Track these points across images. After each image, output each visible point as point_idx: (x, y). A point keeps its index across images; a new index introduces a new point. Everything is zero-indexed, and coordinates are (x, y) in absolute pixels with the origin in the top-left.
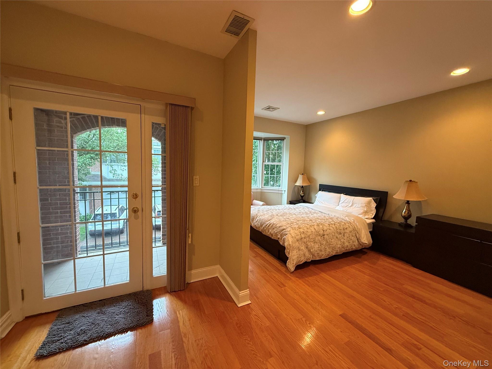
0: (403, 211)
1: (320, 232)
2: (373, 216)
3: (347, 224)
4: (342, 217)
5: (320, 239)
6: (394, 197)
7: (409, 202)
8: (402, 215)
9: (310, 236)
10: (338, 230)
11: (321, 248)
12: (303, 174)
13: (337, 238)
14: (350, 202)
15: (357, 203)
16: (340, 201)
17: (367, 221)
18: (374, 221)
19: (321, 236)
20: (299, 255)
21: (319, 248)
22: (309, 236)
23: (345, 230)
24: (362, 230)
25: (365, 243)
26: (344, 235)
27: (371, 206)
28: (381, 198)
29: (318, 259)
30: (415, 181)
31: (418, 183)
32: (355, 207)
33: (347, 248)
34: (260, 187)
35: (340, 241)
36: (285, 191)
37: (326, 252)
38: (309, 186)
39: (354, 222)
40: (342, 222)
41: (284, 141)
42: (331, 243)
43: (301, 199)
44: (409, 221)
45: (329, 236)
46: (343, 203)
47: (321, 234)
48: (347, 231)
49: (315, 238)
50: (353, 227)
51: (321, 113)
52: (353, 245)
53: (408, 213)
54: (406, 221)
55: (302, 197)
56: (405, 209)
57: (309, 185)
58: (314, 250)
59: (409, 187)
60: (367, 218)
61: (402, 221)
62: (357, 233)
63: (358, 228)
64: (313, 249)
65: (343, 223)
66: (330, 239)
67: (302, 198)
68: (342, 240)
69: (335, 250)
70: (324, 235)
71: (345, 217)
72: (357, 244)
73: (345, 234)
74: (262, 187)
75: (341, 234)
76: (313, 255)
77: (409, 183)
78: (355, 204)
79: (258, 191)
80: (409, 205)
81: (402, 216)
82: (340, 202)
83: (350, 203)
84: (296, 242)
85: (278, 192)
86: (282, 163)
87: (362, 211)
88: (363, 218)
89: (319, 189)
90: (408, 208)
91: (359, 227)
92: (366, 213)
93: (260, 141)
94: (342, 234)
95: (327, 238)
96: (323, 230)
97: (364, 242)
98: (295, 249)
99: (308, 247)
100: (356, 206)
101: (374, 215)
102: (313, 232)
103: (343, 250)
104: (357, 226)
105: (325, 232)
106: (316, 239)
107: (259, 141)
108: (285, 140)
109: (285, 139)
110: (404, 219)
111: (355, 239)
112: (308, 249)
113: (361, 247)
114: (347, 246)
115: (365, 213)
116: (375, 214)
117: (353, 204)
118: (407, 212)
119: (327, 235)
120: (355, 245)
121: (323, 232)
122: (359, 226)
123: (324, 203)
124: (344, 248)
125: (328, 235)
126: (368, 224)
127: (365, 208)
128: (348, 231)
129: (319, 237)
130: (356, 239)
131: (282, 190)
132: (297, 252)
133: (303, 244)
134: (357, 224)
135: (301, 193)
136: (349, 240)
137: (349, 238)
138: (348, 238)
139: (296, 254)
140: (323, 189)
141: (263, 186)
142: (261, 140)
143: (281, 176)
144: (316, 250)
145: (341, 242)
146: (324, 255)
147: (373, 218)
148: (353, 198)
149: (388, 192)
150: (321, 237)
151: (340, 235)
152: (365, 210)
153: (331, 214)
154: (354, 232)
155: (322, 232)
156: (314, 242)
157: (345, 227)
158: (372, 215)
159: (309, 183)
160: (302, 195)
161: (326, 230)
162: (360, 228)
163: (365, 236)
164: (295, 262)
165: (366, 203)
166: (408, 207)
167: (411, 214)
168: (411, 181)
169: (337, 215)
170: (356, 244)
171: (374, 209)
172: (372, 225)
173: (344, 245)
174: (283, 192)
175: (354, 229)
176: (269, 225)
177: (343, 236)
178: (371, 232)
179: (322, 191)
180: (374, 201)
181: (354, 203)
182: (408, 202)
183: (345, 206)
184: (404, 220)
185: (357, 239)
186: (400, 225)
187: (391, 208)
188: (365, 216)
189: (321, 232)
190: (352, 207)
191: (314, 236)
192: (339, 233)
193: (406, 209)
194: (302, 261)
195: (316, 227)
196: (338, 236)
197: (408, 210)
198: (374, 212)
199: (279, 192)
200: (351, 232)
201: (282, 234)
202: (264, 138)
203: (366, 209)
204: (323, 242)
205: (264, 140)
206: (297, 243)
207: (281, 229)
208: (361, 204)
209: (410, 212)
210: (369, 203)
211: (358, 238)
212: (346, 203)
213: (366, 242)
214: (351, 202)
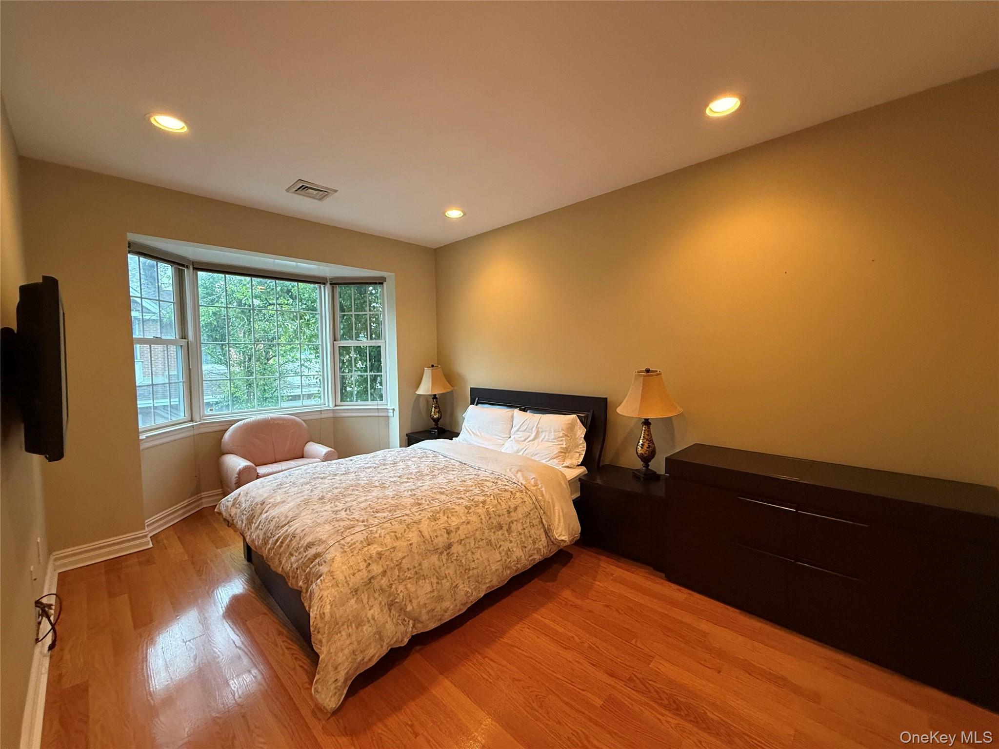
0: (639, 442)
1: (436, 541)
2: (581, 460)
3: (518, 494)
4: (510, 474)
5: (437, 562)
6: (619, 410)
7: (649, 421)
8: (637, 453)
9: (404, 561)
10: (492, 520)
11: (439, 591)
12: (433, 366)
13: (489, 543)
14: (532, 429)
15: (546, 431)
16: (512, 428)
17: (566, 474)
18: (583, 469)
19: (439, 551)
20: (359, 643)
21: (433, 591)
22: (401, 563)
23: (513, 514)
24: (554, 506)
25: (563, 540)
26: (509, 530)
27: (575, 435)
28: (593, 412)
29: (432, 626)
30: (657, 371)
31: (663, 375)
32: (542, 441)
33: (519, 566)
34: (331, 406)
35: (497, 551)
36: (394, 410)
37: (458, 597)
38: (451, 394)
39: (536, 485)
40: (506, 490)
41: (383, 286)
42: (473, 565)
43: (434, 426)
44: (652, 465)
45: (465, 545)
46: (518, 431)
47: (440, 546)
48: (519, 514)
49: (420, 564)
50: (534, 498)
51: (454, 214)
52: (535, 552)
53: (649, 447)
54: (647, 466)
55: (436, 421)
56: (642, 438)
57: (449, 390)
58: (418, 604)
59: (645, 386)
60: (568, 467)
61: (639, 465)
62: (544, 513)
63: (544, 502)
64: (415, 602)
65: (508, 495)
66: (469, 553)
67: (437, 424)
68: (505, 546)
69: (485, 583)
70: (449, 546)
71: (517, 472)
72: (544, 545)
73: (514, 526)
74: (336, 406)
75: (501, 528)
76: (416, 620)
77: (644, 376)
78: (542, 432)
79: (324, 416)
80: (649, 428)
81: (638, 455)
82: (512, 430)
83: (533, 431)
84: (348, 599)
85: (376, 414)
86: (383, 341)
87: (556, 450)
88: (560, 468)
89: (471, 398)
90: (648, 435)
91: (547, 497)
92: (565, 453)
93: (322, 286)
94: (505, 527)
95: (460, 552)
96: (447, 530)
97: (559, 538)
98: (343, 625)
99: (397, 600)
100: (544, 439)
101: (583, 456)
102: (414, 545)
103: (508, 574)
104: (543, 496)
105: (453, 534)
106: (426, 564)
107: (320, 287)
108: (385, 284)
109: (386, 281)
110: (642, 461)
111: (538, 532)
112: (397, 605)
113: (555, 550)
114: (518, 561)
115: (563, 454)
116: (584, 453)
117: (538, 432)
118: (646, 445)
119: (460, 542)
120: (538, 550)
121: (446, 536)
122: (547, 494)
123: (479, 434)
124: (510, 568)
125: (463, 542)
126: (569, 481)
127: (562, 440)
128: (520, 516)
129: (434, 558)
130: (542, 530)
131: (387, 409)
132: (349, 635)
133: (375, 599)
134: (543, 489)
135: (433, 413)
136: (523, 539)
137: (523, 536)
138: (520, 534)
139: (348, 642)
140: (478, 400)
141: (338, 402)
142: (324, 284)
143: (382, 374)
144: (422, 603)
145: (500, 553)
146: (450, 608)
147: (582, 464)
148: (538, 417)
149: (606, 398)
150: (441, 553)
151: (500, 533)
152: (564, 446)
153: (484, 467)
154: (537, 514)
155: (441, 541)
156: (418, 579)
157: (512, 506)
158: (580, 455)
159: (450, 386)
160: (435, 416)
161: (458, 528)
162: (550, 501)
163: (562, 519)
164: (342, 675)
165: (564, 429)
166: (649, 430)
167: (654, 448)
168: (648, 371)
169: (498, 470)
170: (541, 547)
171: (581, 442)
172: (579, 483)
173: (509, 560)
174: (391, 414)
175: (537, 506)
176: (282, 543)
177: (506, 534)
178: (577, 503)
179: (476, 405)
180: (581, 421)
181: (540, 430)
182: (647, 422)
183: (522, 439)
184: (643, 463)
185: (545, 531)
186: (635, 474)
187: (616, 437)
188: (564, 461)
189: (440, 539)
190: (536, 442)
191: (417, 557)
192: (496, 527)
193: (644, 437)
194: (370, 660)
195: (425, 526)
196: (493, 538)
197: (647, 440)
198: (582, 449)
199: (381, 414)
200: (527, 515)
201: (309, 572)
202: (331, 279)
203: (565, 443)
204: (448, 568)
205: (331, 284)
206: (353, 601)
207: (309, 556)
208: (554, 432)
209: (653, 444)
210: (571, 428)
211: (546, 526)
212: (524, 431)
213: (563, 538)
214: (534, 429)
